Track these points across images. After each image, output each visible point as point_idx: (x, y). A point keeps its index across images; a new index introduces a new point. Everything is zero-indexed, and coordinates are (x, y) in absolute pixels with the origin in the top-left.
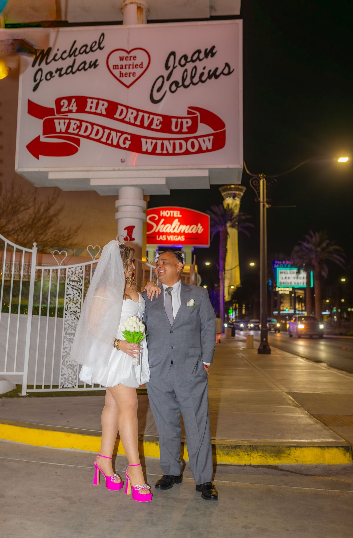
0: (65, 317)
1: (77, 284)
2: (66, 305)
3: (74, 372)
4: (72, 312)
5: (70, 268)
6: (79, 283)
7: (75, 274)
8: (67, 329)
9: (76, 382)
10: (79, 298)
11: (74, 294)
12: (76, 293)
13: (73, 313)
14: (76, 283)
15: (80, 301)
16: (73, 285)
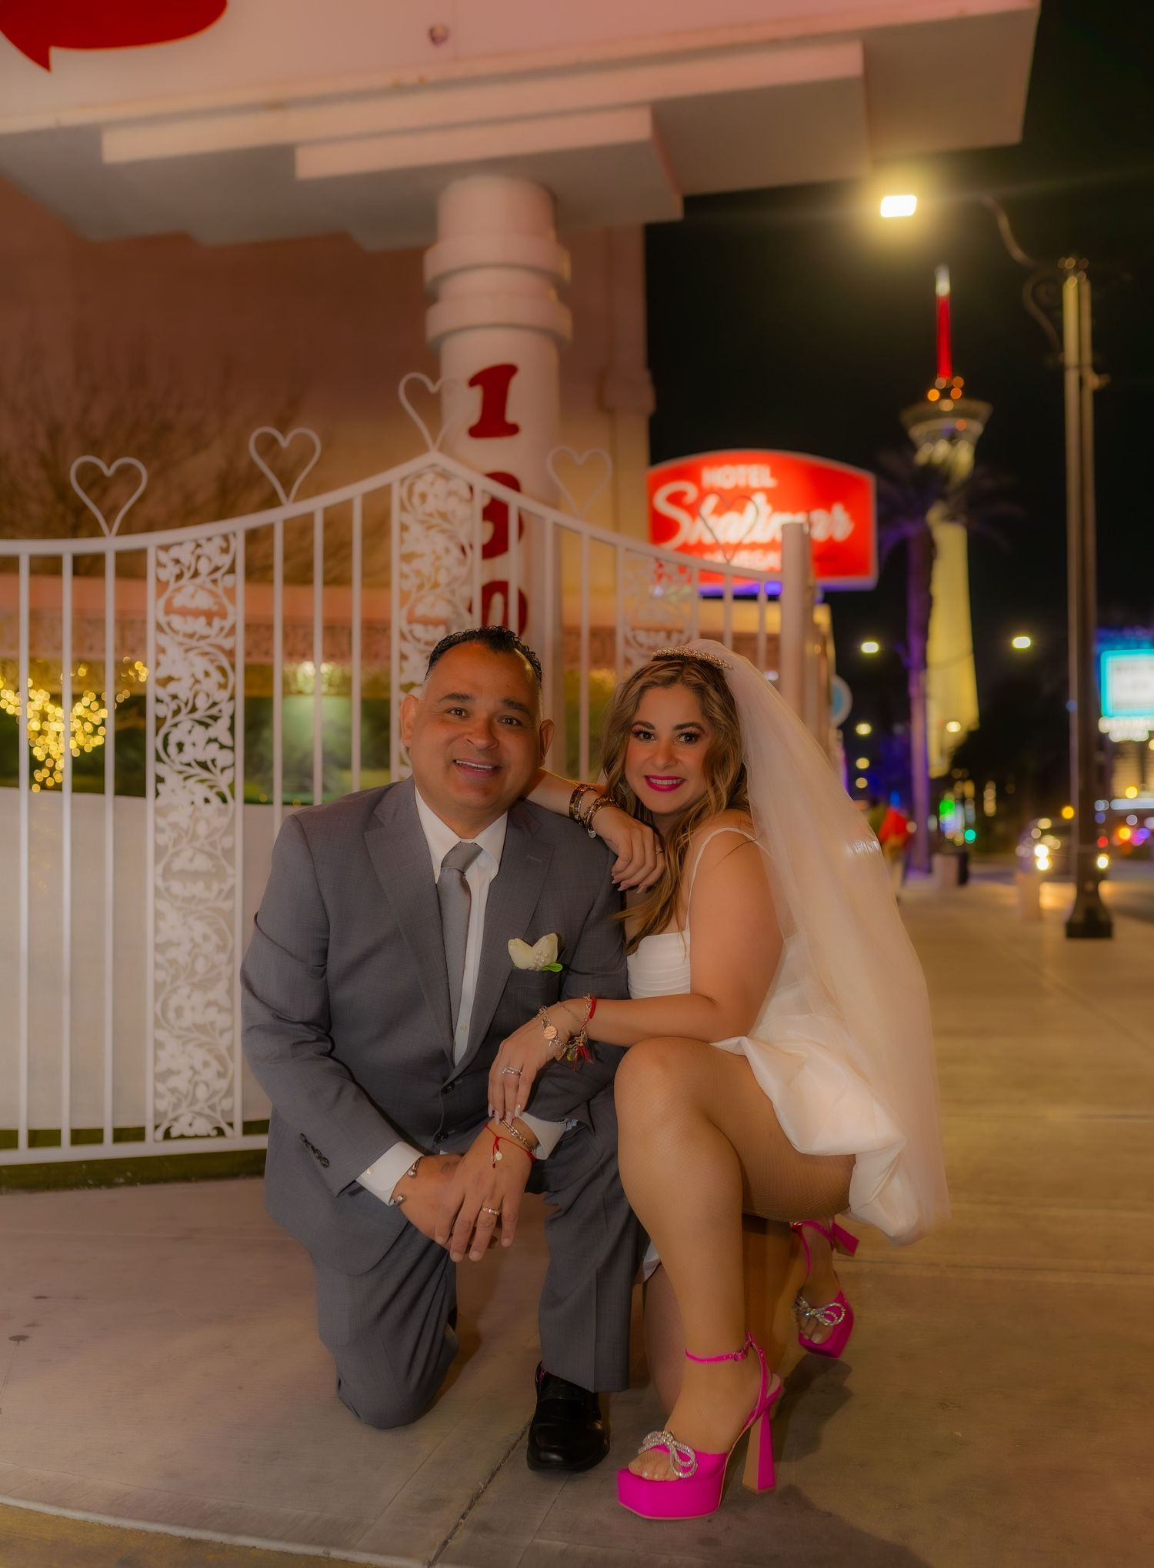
0: (157, 794)
1: (209, 624)
2: (157, 734)
3: (220, 1059)
4: (189, 765)
5: (166, 548)
6: (217, 623)
7: (196, 574)
8: (171, 851)
9: (232, 1110)
10: (224, 695)
11: (193, 675)
12: (207, 674)
13: (197, 770)
14: (202, 620)
15: (230, 712)
16: (189, 630)
